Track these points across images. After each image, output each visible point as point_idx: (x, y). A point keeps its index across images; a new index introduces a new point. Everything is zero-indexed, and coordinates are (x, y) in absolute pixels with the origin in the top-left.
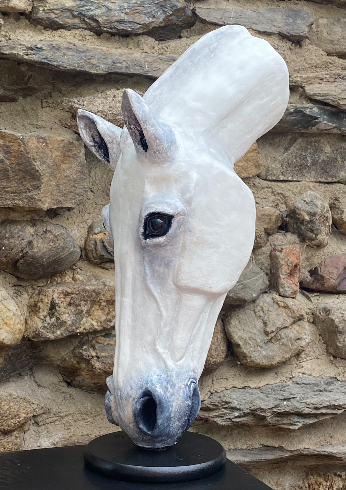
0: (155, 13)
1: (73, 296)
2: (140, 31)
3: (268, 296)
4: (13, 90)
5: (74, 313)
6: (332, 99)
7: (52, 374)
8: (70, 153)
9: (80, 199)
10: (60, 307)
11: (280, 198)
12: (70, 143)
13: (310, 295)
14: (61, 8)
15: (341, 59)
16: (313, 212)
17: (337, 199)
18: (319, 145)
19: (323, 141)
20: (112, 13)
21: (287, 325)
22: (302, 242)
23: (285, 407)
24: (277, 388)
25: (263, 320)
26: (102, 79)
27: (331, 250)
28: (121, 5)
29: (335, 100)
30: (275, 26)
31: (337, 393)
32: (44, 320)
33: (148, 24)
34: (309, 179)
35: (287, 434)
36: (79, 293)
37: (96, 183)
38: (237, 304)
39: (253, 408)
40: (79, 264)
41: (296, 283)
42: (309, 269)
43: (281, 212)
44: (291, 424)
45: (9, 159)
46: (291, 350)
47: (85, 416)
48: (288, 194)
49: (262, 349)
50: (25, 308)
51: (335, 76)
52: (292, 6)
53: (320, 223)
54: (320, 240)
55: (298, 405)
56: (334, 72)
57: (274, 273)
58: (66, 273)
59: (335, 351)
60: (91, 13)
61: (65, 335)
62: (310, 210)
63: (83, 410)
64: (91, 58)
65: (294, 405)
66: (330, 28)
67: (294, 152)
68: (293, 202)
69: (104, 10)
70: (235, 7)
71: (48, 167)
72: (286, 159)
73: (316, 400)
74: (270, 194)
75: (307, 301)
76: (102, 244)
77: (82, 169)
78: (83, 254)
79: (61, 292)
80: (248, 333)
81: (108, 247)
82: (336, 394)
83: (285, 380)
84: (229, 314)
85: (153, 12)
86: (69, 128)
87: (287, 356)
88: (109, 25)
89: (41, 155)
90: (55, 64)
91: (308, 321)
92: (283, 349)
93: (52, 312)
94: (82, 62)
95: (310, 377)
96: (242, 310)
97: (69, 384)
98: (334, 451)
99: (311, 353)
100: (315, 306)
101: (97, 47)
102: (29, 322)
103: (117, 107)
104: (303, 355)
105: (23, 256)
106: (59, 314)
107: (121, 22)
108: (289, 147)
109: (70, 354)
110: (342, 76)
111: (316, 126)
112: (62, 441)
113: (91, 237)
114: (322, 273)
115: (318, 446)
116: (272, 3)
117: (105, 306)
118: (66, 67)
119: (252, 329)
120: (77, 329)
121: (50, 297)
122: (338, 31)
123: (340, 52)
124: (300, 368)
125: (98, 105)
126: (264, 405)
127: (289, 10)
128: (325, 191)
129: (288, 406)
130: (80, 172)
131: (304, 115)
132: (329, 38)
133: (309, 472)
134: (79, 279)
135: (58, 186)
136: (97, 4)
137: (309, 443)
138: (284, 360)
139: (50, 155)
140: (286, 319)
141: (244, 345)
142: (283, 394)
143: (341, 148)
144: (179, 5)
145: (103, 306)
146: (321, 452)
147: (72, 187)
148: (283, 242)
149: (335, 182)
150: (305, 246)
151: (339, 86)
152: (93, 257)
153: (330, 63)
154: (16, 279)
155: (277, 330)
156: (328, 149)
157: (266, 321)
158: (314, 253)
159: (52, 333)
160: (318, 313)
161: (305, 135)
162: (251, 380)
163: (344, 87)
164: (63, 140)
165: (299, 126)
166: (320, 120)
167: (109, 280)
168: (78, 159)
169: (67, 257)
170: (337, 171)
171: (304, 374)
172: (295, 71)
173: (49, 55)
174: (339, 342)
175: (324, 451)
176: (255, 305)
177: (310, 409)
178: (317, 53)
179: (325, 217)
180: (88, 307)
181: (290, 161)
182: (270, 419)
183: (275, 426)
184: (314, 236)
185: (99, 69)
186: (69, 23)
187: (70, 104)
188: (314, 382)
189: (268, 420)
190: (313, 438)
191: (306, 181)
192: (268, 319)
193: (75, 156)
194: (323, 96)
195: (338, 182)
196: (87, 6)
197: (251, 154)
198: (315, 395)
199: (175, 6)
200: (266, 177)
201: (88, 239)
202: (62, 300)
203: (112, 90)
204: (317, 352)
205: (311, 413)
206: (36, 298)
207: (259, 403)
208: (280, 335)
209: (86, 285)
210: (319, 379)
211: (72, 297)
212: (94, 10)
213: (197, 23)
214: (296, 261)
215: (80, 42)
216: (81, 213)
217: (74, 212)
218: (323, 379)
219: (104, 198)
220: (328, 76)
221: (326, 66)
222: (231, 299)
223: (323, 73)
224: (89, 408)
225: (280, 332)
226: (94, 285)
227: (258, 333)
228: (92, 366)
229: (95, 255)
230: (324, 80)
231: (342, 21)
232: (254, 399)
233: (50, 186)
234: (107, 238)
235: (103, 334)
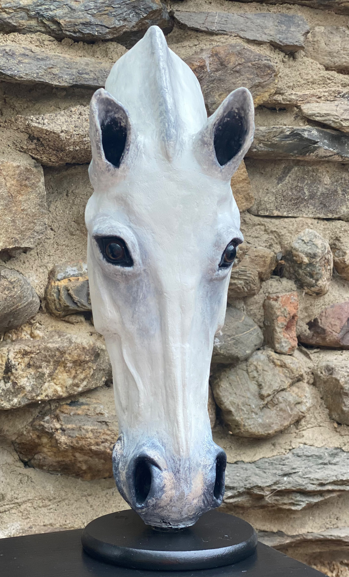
0: (126, 15)
1: (33, 356)
2: (109, 37)
3: (262, 353)
5: (34, 376)
6: (334, 120)
7: (6, 452)
8: (27, 182)
9: (40, 237)
10: (16, 370)
11: (273, 237)
12: (27, 170)
13: (308, 352)
14: (15, 7)
15: (341, 75)
16: (312, 253)
17: (337, 239)
18: (316, 175)
19: (321, 171)
20: (76, 14)
21: (285, 387)
22: (300, 289)
23: (286, 483)
24: (275, 462)
25: (257, 381)
26: (65, 93)
27: (332, 298)
28: (86, 5)
29: (337, 121)
30: (265, 34)
31: (344, 466)
33: (119, 28)
34: (307, 214)
35: (287, 516)
36: (40, 352)
37: (56, 219)
38: (228, 362)
39: (248, 486)
40: (38, 317)
41: (294, 338)
42: (307, 320)
43: (275, 253)
44: (293, 504)
46: (291, 416)
47: (47, 502)
48: (283, 232)
49: (257, 416)
51: (335, 93)
52: (285, 11)
53: (321, 266)
54: (321, 287)
55: (300, 481)
56: (333, 89)
57: (268, 326)
58: (22, 329)
59: (340, 417)
60: (51, 13)
61: (23, 404)
62: (309, 251)
63: (45, 495)
64: (52, 67)
65: (296, 481)
66: (328, 37)
67: (289, 182)
68: (289, 242)
69: (66, 10)
70: (218, 11)
72: (281, 191)
73: (321, 474)
74: (263, 233)
75: (305, 359)
76: (66, 292)
77: (42, 202)
78: (43, 305)
79: (18, 351)
80: (241, 397)
81: (74, 296)
82: (342, 467)
83: (284, 452)
84: (217, 375)
85: (124, 14)
86: (25, 152)
87: (286, 423)
88: (73, 28)
90: (9, 73)
91: (308, 383)
92: (281, 416)
93: (7, 376)
94: (41, 72)
95: (312, 447)
96: (233, 370)
97: (26, 464)
98: (343, 535)
99: (313, 420)
100: (316, 365)
101: (59, 54)
103: (84, 126)
104: (303, 423)
106: (16, 378)
107: (87, 24)
108: (283, 177)
109: (29, 427)
110: (342, 94)
111: (315, 152)
112: (20, 533)
113: (53, 284)
114: (323, 325)
115: (323, 530)
116: (261, 8)
117: (71, 368)
118: (22, 77)
119: (245, 392)
120: (37, 396)
121: (4, 357)
122: (337, 41)
123: (339, 66)
124: (300, 438)
125: (61, 123)
126: (262, 482)
127: (281, 15)
128: (324, 228)
129: (289, 483)
130: (39, 205)
131: (302, 139)
132: (327, 48)
133: (312, 561)
134: (38, 335)
135: (13, 221)
136: (58, 3)
137: (312, 526)
138: (282, 428)
139: (4, 184)
140: (284, 379)
141: (236, 411)
142: (282, 468)
143: (342, 179)
144: (155, 7)
145: (69, 367)
146: (328, 537)
147: (30, 223)
148: (278, 289)
149: (335, 219)
150: (304, 294)
151: (340, 105)
152: (56, 308)
153: (329, 79)
155: (274, 393)
156: (327, 180)
157: (260, 383)
158: (313, 302)
159: (8, 401)
160: (319, 373)
161: (301, 163)
162: (244, 453)
163: (346, 107)
164: (19, 167)
165: (296, 152)
166: (320, 144)
167: (76, 336)
168: (37, 189)
169: (25, 308)
170: (338, 206)
171: (305, 444)
172: (289, 87)
173: (2, 63)
174: (345, 405)
175: (331, 536)
176: (248, 363)
177: (314, 486)
178: (313, 66)
179: (326, 259)
180: (50, 368)
181: (284, 194)
182: (269, 499)
183: (273, 506)
184: (314, 281)
185: (63, 80)
186: (24, 25)
187: (27, 122)
188: (317, 454)
189: (267, 499)
190: (317, 520)
191: (303, 217)
192: (263, 381)
193: (33, 187)
194: (323, 116)
195: (339, 219)
196: (46, 5)
197: (241, 185)
198: (319, 469)
199: (150, 7)
200: (258, 213)
201: (50, 286)
202: (20, 360)
203: (78, 107)
204: (318, 418)
205: (316, 490)
207: (255, 480)
208: (277, 399)
209: (48, 343)
210: (322, 450)
211: (31, 357)
212: (54, 10)
213: (175, 29)
214: (294, 311)
215: (38, 48)
216: (39, 256)
217: (31, 255)
218: (326, 450)
219: (67, 237)
220: (326, 94)
221: (325, 82)
222: (221, 356)
223: (321, 90)
224: (52, 492)
225: (277, 396)
226: (57, 342)
227: (252, 397)
228: (57, 440)
229: (58, 306)
230: (323, 99)
231: (341, 30)
232: (249, 475)
233: (5, 221)
234: (73, 285)
235: (69, 402)
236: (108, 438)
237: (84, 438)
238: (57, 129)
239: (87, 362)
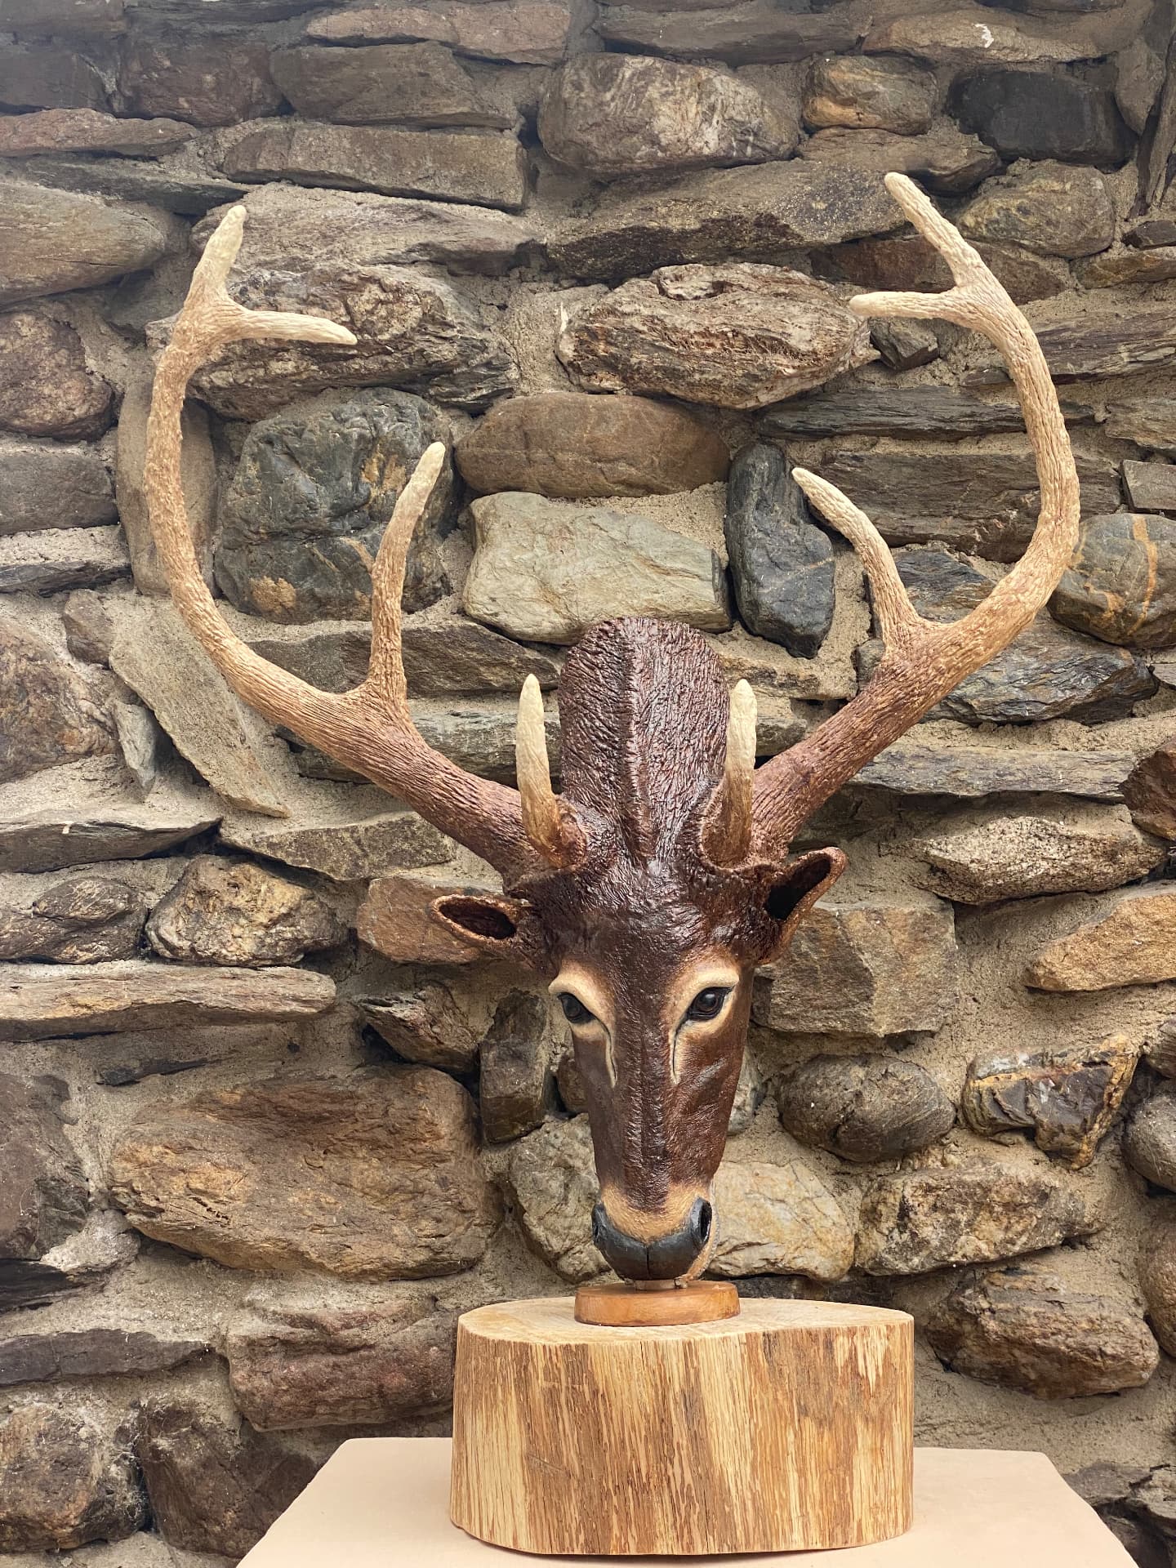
0: (1075, 682)
1: (941, 1193)
2: (1050, 715)
4: (829, 829)
5: (944, 1225)
8: (926, 935)
9: (947, 1015)
10: (916, 1214)
12: (927, 917)
20: (996, 690)
26: (979, 804)
28: (1012, 675)
32: (889, 1238)
33: (1064, 701)
36: (952, 1188)
37: (981, 984)
40: (953, 1134)
45: (817, 952)
47: (977, 1428)
50: (857, 1214)
58: (929, 1152)
60: (959, 692)
61: (928, 1266)
63: (974, 1416)
64: (958, 771)
69: (981, 685)
71: (886, 960)
76: (991, 1097)
77: (950, 961)
78: (960, 1116)
79: (917, 1185)
81: (1003, 1103)
85: (1072, 680)
86: (926, 890)
88: (991, 710)
89: (873, 941)
90: (894, 785)
93: (903, 1222)
94: (941, 779)
97: (948, 1367)
101: (972, 748)
102: (863, 1240)
105: (847, 1120)
106: (916, 1226)
107: (1011, 703)
109: (944, 1306)
113: (972, 1084)
117: (1002, 1214)
118: (913, 790)
120: (950, 1255)
121: (898, 1194)
125: (973, 849)
130: (946, 967)
134: (952, 1162)
135: (904, 993)
139: (889, 940)
144: (1122, 664)
145: (997, 1213)
147: (930, 994)
152: (978, 1121)
154: (838, 1162)
159: (905, 1261)
164: (913, 913)
167: (1009, 1165)
168: (943, 943)
169: (927, 1121)
173: (885, 772)
180: (969, 1214)
185: (973, 788)
187: (926, 849)
193: (936, 940)
199: (1115, 666)
201: (968, 1089)
202: (921, 1199)
203: (999, 822)
206: (875, 1196)
209: (965, 1174)
211: (938, 1196)
213: (1161, 690)
215: (941, 742)
216: (954, 1041)
217: (940, 1040)
219: (997, 1012)
224: (986, 1413)
226: (980, 1173)
228: (983, 1327)
229: (981, 1119)
233: (890, 994)
234: (1002, 1085)
235: (1003, 1268)
236: (1062, 1327)
237: (1023, 1325)
238: (964, 858)
239: (1026, 1206)
